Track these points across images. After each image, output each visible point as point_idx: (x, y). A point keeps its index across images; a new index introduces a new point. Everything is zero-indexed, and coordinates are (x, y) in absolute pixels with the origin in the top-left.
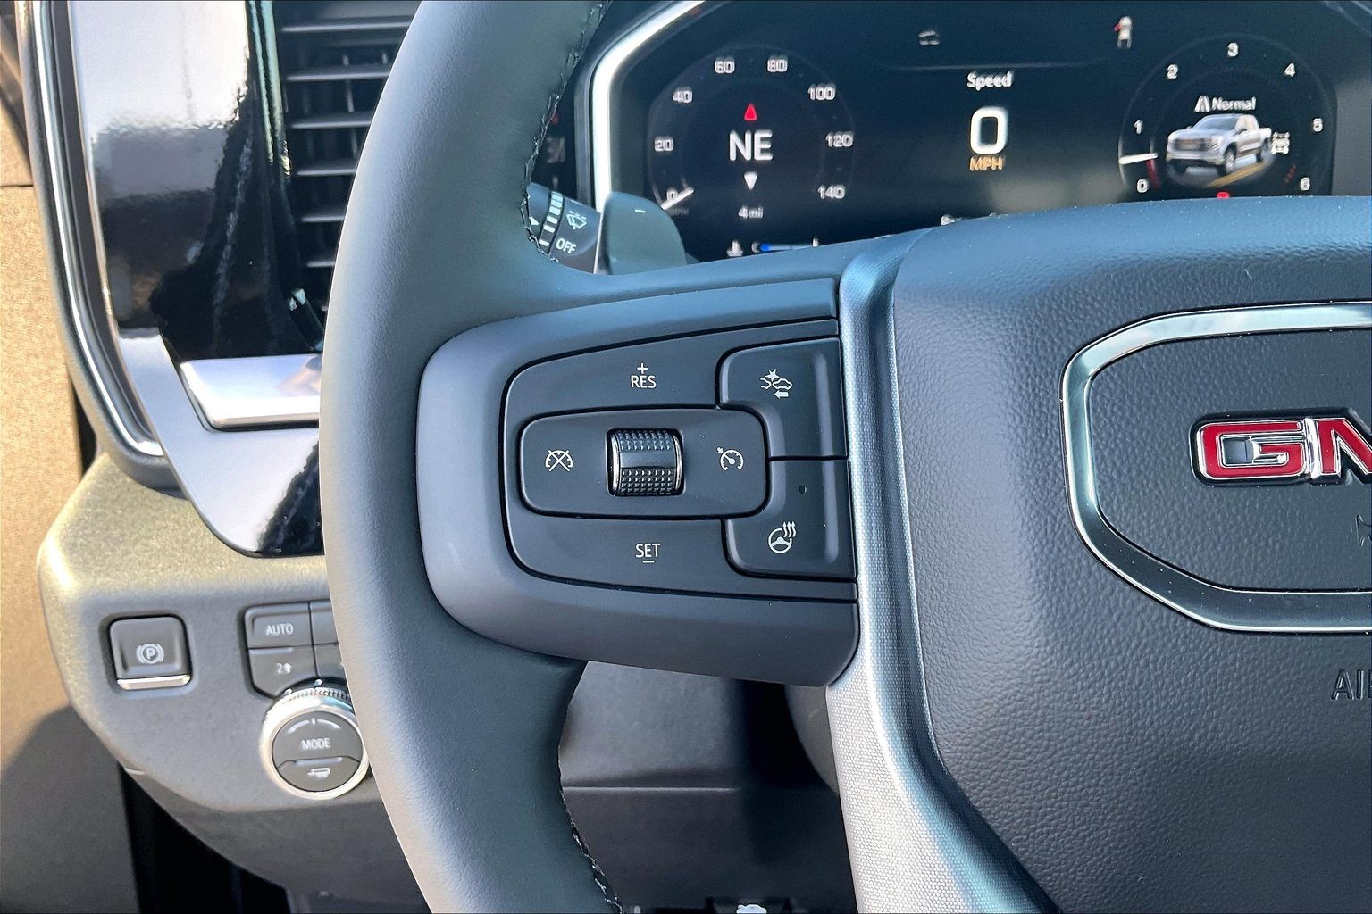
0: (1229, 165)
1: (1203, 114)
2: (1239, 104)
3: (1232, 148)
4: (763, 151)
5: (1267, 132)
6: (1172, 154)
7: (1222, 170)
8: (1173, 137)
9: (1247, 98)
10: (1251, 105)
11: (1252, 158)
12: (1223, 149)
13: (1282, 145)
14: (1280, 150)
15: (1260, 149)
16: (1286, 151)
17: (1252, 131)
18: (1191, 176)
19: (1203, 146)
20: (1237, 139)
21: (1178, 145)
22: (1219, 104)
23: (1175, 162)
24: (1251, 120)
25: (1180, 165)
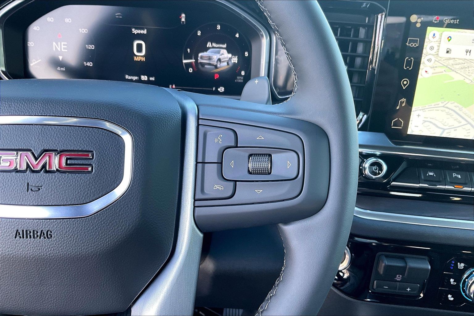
0: (218, 65)
1: (209, 48)
2: (221, 46)
3: (219, 60)
4: (64, 49)
5: (230, 55)
6: (200, 60)
7: (216, 67)
8: (200, 55)
9: (223, 44)
10: (225, 46)
11: (226, 64)
12: (216, 60)
13: (235, 60)
14: (235, 61)
15: (228, 60)
16: (236, 62)
17: (225, 55)
18: (206, 68)
19: (210, 58)
20: (221, 57)
21: (202, 58)
22: (214, 45)
23: (201, 63)
24: (225, 51)
25: (203, 65)
